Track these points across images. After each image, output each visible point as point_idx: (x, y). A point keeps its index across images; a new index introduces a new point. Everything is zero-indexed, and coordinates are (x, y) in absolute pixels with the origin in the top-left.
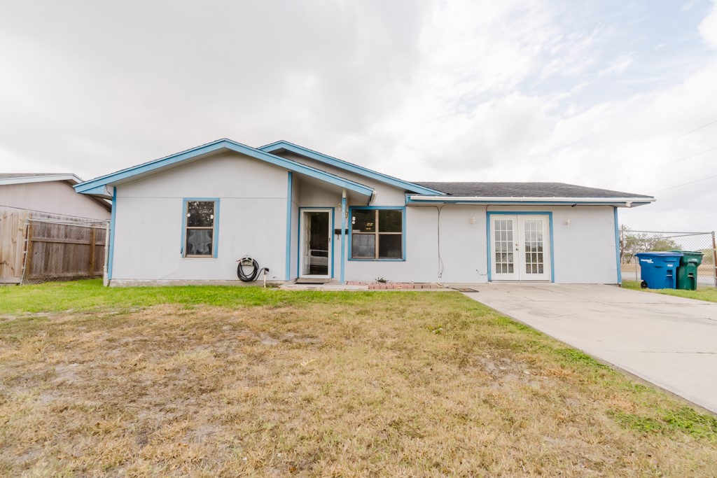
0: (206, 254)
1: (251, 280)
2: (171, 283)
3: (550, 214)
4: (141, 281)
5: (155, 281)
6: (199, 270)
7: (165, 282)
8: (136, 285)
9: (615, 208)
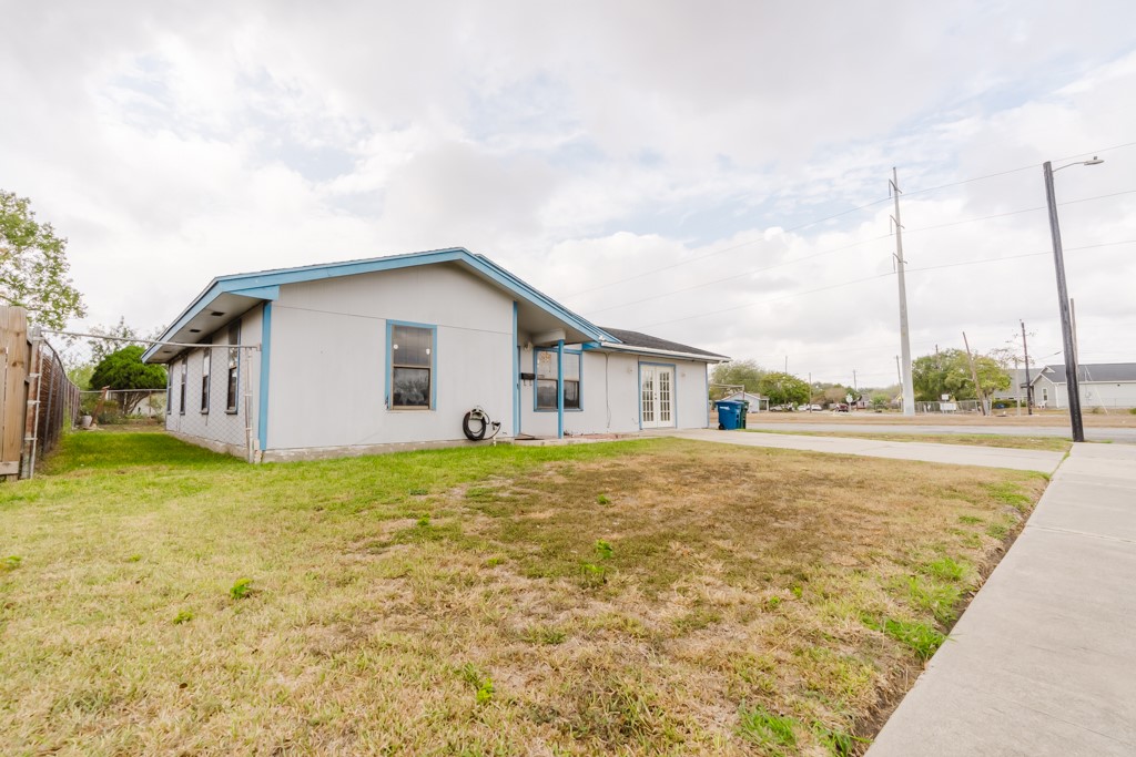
0: (421, 404)
1: (481, 438)
2: (372, 450)
3: (674, 366)
4: (321, 450)
5: (346, 449)
6: (412, 427)
7: (361, 449)
8: (313, 457)
9: (706, 363)
